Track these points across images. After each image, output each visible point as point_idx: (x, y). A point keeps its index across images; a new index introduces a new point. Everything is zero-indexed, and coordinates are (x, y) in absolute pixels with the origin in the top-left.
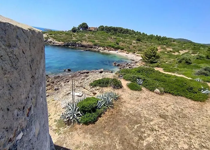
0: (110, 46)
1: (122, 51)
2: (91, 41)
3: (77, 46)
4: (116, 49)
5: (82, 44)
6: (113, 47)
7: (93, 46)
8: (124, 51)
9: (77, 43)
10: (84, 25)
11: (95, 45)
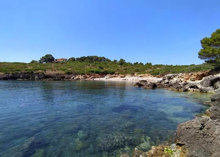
0: (93, 72)
1: (113, 75)
2: (61, 69)
3: (36, 77)
4: (103, 74)
5: (45, 73)
6: (97, 73)
7: (65, 75)
8: (117, 75)
9: (35, 72)
10: (48, 57)
11: (69, 73)
